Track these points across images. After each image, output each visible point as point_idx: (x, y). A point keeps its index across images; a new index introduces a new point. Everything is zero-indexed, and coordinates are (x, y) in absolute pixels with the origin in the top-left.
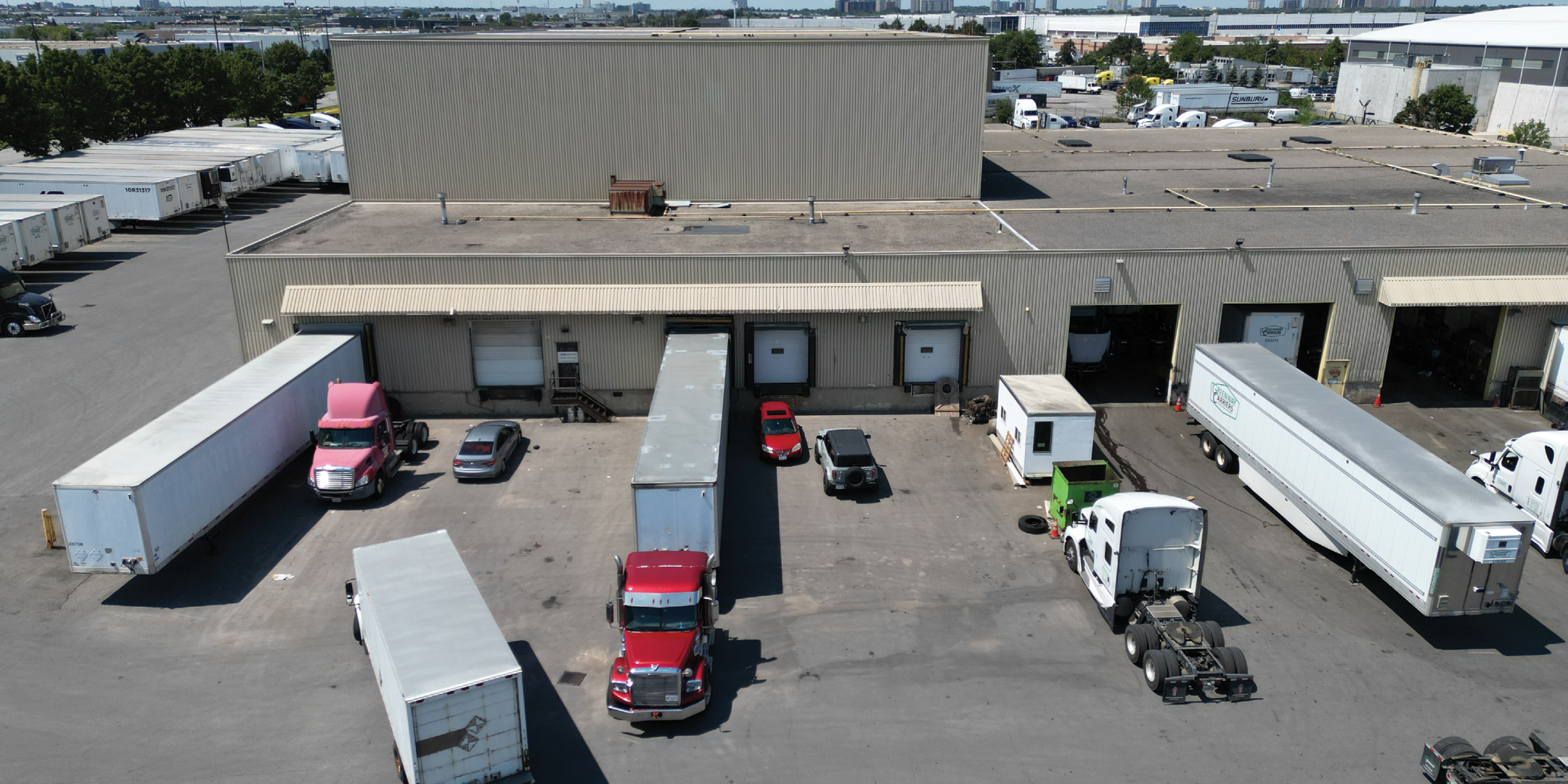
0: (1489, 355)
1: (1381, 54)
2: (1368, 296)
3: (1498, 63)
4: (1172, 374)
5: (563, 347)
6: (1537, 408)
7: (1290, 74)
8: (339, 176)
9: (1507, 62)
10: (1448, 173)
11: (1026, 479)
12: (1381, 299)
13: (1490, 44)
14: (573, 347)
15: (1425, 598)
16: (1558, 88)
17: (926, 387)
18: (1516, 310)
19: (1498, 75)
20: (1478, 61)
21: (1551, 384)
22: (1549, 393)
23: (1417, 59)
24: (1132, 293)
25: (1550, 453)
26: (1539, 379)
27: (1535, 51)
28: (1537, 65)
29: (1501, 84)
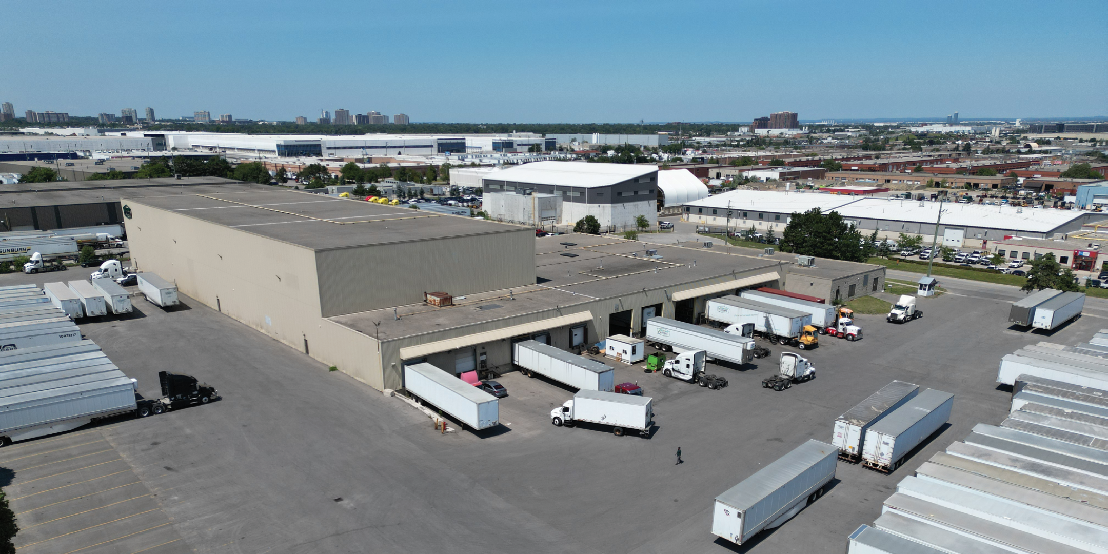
0: (693, 311)
1: (502, 187)
2: (669, 299)
3: (560, 193)
4: (631, 330)
5: (482, 354)
6: (706, 323)
7: (432, 190)
8: (92, 312)
9: (564, 193)
10: (637, 256)
11: (631, 363)
12: (672, 300)
13: (557, 184)
14: (485, 353)
15: (741, 361)
16: (588, 204)
17: (578, 347)
18: (697, 298)
19: (562, 198)
20: (552, 192)
21: (708, 316)
22: (708, 319)
23: (527, 192)
24: (623, 308)
25: (737, 329)
26: (705, 315)
27: (576, 189)
28: (578, 195)
29: (564, 202)
